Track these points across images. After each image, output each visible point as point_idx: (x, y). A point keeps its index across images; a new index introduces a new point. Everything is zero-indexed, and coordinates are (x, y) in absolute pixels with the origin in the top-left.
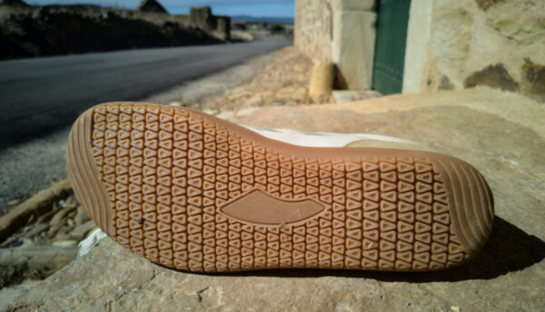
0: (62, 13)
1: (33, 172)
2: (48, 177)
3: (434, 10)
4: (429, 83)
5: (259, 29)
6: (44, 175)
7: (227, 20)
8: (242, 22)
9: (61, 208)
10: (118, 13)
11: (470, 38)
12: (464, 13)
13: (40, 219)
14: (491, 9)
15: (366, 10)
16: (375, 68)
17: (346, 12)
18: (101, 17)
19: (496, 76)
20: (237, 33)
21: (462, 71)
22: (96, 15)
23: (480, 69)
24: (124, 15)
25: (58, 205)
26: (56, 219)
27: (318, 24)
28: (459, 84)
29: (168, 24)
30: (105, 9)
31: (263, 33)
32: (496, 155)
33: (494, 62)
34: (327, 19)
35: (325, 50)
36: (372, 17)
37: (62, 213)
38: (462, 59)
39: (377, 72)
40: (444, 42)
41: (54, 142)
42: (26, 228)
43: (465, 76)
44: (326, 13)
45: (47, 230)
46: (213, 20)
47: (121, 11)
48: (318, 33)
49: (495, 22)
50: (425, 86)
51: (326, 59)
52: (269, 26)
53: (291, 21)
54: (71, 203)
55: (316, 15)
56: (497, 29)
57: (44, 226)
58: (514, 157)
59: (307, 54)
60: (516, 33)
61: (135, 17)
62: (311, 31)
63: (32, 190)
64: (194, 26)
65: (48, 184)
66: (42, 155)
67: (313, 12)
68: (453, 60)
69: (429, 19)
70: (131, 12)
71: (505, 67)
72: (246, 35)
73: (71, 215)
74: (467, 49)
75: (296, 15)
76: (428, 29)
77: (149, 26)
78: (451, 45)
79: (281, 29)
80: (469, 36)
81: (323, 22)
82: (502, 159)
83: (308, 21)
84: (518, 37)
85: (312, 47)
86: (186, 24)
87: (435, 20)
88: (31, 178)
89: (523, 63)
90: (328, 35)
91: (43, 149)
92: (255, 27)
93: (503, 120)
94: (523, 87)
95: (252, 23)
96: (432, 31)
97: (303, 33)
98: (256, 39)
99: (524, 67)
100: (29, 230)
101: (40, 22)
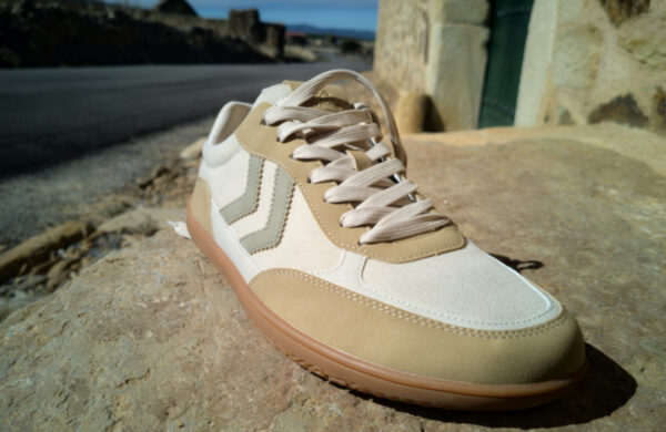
0: (52, 8)
1: (21, 215)
2: (41, 221)
3: (559, 26)
4: (547, 119)
5: (324, 45)
6: (36, 219)
7: (280, 30)
8: (302, 34)
9: (60, 259)
10: (129, 12)
11: (598, 62)
12: (593, 30)
13: (35, 270)
14: (625, 25)
15: (476, 24)
16: (483, 104)
17: (449, 25)
18: (105, 16)
19: (623, 109)
20: (294, 50)
21: (586, 104)
22: (98, 14)
23: (606, 100)
24: (137, 16)
25: (56, 255)
26: (55, 271)
27: (409, 40)
28: (580, 119)
29: (198, 31)
30: (112, 6)
31: (331, 51)
32: (595, 184)
33: (623, 92)
34: (421, 35)
35: (416, 77)
36: (483, 34)
37: (61, 264)
38: (588, 88)
39: (486, 109)
40: (567, 66)
41: (47, 178)
42: (18, 280)
43: (590, 109)
44: (421, 26)
45: (44, 283)
46: (260, 30)
47: (134, 10)
48: (408, 53)
49: (628, 41)
50: (542, 122)
51: (417, 89)
52: (339, 42)
53: (371, 37)
54: (74, 252)
55: (407, 29)
56: (630, 51)
57: (40, 278)
58: (615, 187)
59: (392, 82)
60: (650, 56)
61: (152, 19)
62: (398, 50)
63: (22, 234)
64: (234, 36)
65: (42, 230)
66: (32, 194)
67: (403, 23)
68: (576, 89)
69: (552, 36)
70: (147, 13)
71: (635, 98)
72: (306, 53)
73: (74, 267)
74: (593, 75)
75: (378, 27)
76: (550, 50)
77: (171, 32)
78: (576, 71)
79: (356, 47)
80: (597, 59)
81: (415, 38)
82: (602, 188)
83: (395, 36)
84: (652, 62)
85: (398, 73)
86: (223, 32)
87: (559, 38)
88: (19, 221)
89: (654, 92)
90: (422, 57)
91: (32, 186)
92: (318, 42)
93: (617, 154)
94: (652, 122)
95: (315, 37)
96: (555, 52)
97: (387, 54)
98: (320, 59)
99: (656, 97)
100: (21, 282)
101: (21, 20)
